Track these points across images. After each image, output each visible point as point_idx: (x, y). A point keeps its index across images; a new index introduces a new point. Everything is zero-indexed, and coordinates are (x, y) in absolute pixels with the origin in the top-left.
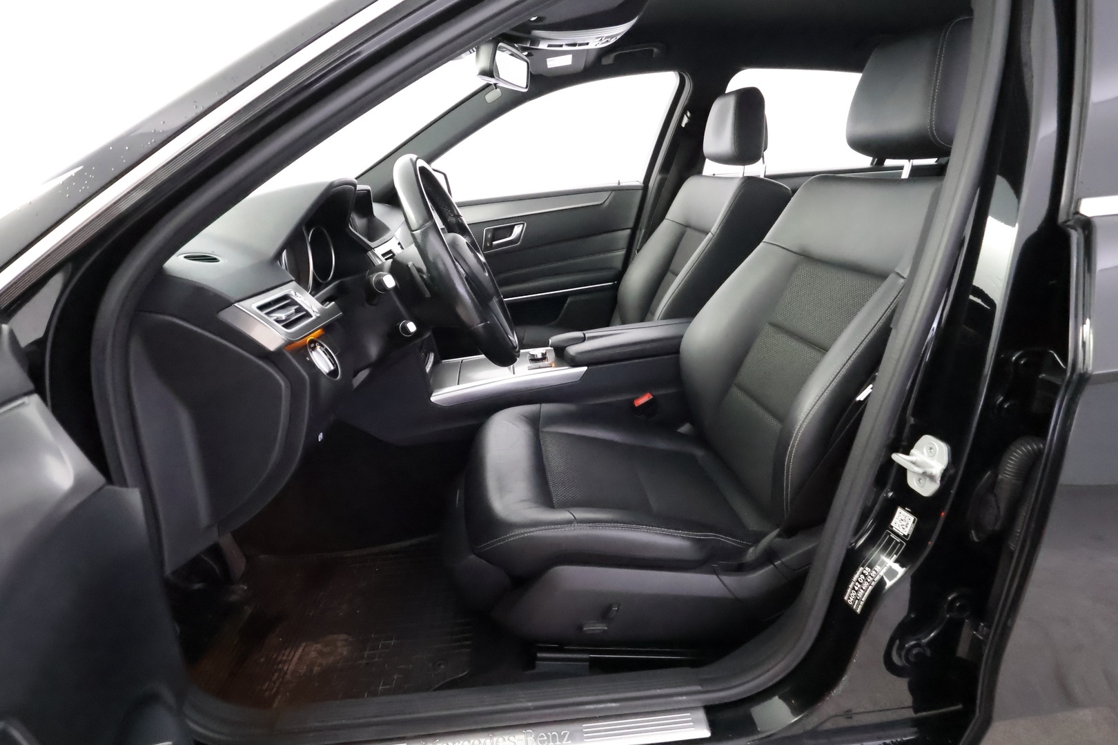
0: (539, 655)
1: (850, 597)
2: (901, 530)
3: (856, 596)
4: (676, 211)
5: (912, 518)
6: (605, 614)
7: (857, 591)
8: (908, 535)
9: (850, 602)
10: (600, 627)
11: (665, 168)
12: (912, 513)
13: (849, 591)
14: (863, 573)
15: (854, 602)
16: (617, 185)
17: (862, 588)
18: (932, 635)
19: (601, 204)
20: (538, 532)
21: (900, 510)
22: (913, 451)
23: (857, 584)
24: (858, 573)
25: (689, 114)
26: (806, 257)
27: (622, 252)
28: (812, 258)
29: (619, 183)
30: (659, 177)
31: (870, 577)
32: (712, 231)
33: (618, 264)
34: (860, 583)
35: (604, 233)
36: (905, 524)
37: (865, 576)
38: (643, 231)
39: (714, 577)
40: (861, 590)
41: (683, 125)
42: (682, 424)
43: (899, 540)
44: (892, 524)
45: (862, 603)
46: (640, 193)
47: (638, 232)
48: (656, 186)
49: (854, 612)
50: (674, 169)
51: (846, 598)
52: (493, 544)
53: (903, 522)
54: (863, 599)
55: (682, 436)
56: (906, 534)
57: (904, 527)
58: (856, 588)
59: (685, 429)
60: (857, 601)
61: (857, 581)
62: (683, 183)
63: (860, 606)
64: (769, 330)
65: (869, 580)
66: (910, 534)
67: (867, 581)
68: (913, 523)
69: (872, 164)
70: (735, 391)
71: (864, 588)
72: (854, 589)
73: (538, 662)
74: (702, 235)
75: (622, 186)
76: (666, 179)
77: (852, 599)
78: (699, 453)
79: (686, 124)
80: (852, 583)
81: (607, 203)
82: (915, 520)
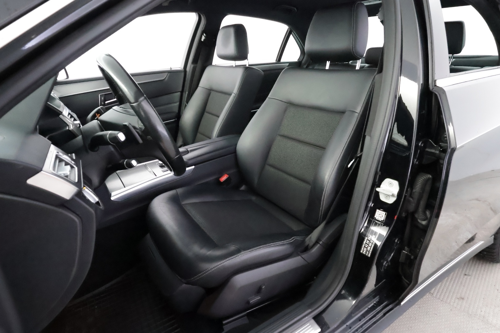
0: (224, 322)
1: (363, 251)
2: (380, 219)
3: (367, 250)
4: (204, 82)
5: (384, 213)
6: (259, 291)
7: (367, 248)
8: (384, 220)
9: (364, 253)
10: (258, 298)
11: (195, 61)
12: (384, 211)
13: (363, 248)
14: (368, 240)
15: (366, 253)
16: (170, 69)
17: (369, 246)
18: (392, 255)
19: (164, 80)
20: (226, 262)
21: (378, 210)
22: (381, 186)
23: (366, 244)
24: (366, 240)
25: (205, 35)
26: (291, 104)
27: (178, 104)
28: (295, 105)
29: (171, 69)
30: (192, 66)
31: (371, 241)
32: (234, 92)
33: (176, 110)
34: (368, 244)
35: (166, 94)
36: (381, 216)
37: (369, 241)
38: (187, 93)
39: (300, 257)
40: (369, 247)
41: (202, 40)
42: (241, 186)
43: (380, 223)
44: (375, 217)
45: (370, 252)
46: (183, 74)
47: (184, 94)
48: (191, 70)
49: (367, 257)
50: (200, 62)
51: (361, 251)
52: (199, 276)
53: (380, 215)
54: (371, 251)
55: (243, 191)
56: (383, 220)
57: (381, 217)
58: (366, 247)
59: (243, 188)
60: (368, 252)
61: (366, 243)
62: (205, 69)
63: (370, 254)
64: (279, 138)
65: (371, 242)
66: (385, 219)
67: (370, 242)
68: (385, 214)
69: (276, 61)
70: (268, 168)
71: (370, 246)
72: (365, 247)
73: (224, 327)
74: (227, 96)
75: (173, 70)
76: (196, 67)
77: (365, 252)
78: (254, 198)
79: (204, 40)
80: (364, 245)
81: (167, 79)
82: (386, 214)
